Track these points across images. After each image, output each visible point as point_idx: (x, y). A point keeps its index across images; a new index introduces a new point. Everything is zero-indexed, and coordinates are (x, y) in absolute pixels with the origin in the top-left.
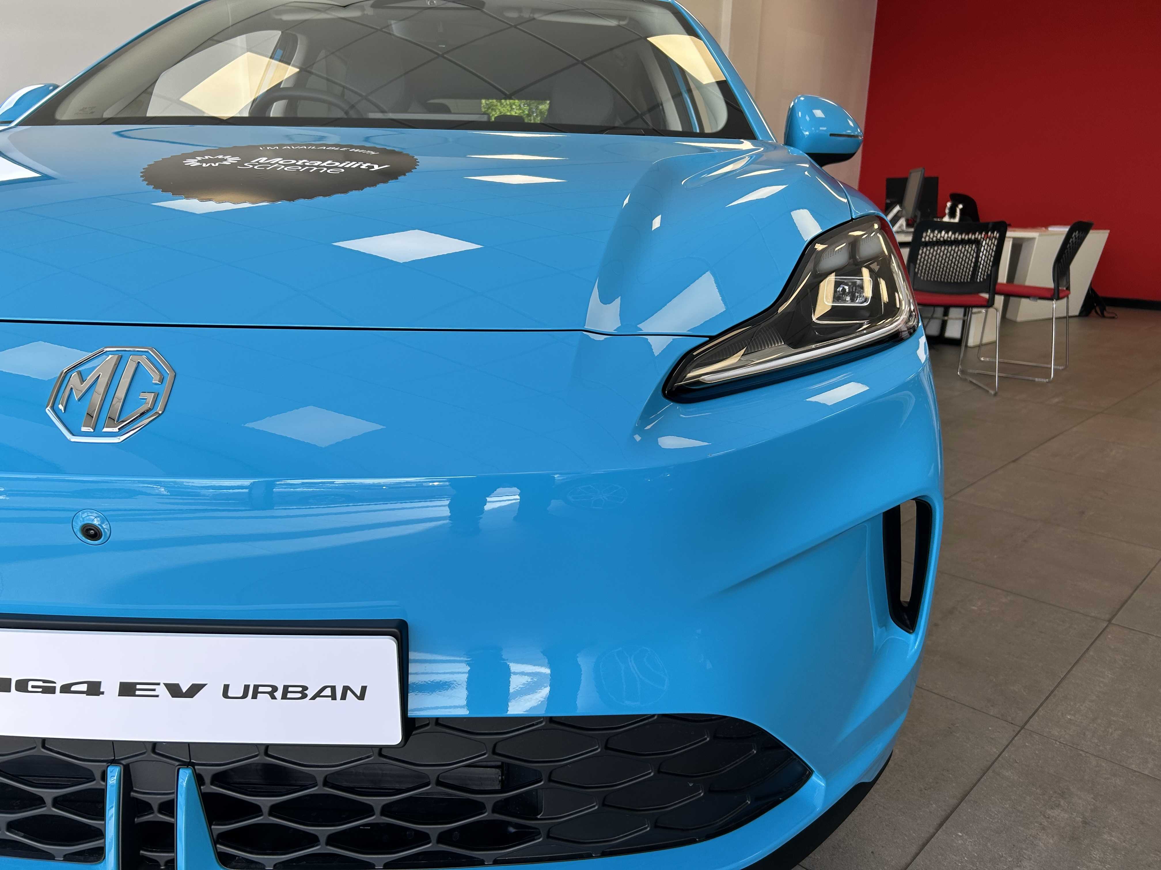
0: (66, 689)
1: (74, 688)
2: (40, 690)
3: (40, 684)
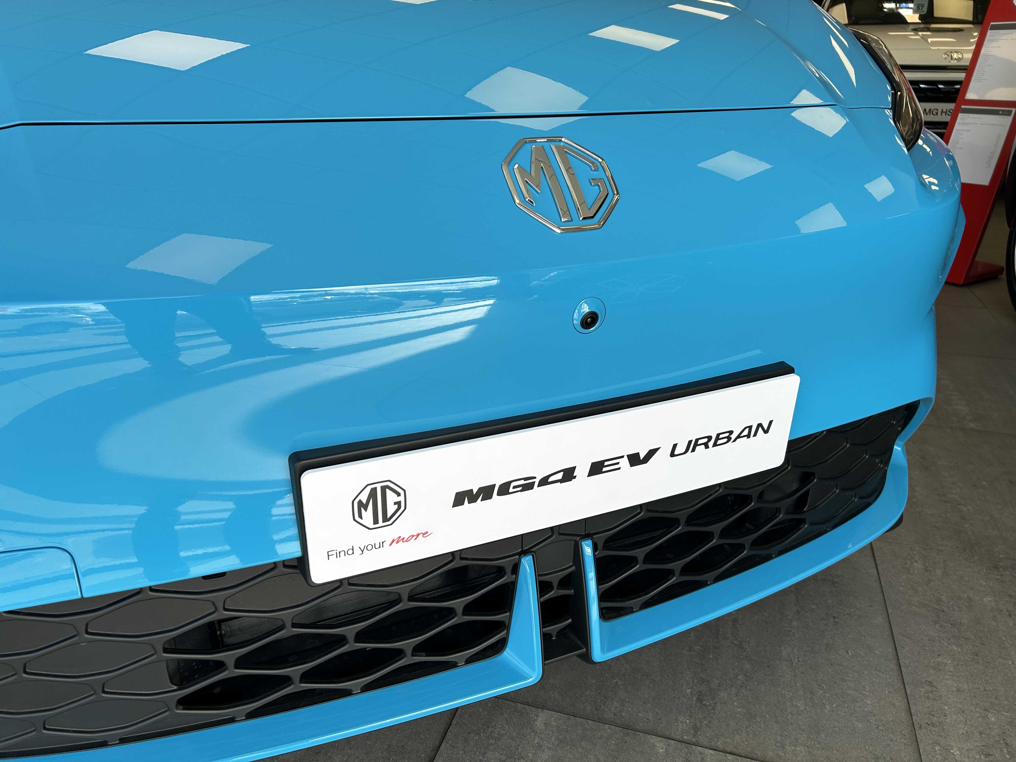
0: (544, 482)
1: (551, 479)
2: (520, 488)
3: (522, 482)
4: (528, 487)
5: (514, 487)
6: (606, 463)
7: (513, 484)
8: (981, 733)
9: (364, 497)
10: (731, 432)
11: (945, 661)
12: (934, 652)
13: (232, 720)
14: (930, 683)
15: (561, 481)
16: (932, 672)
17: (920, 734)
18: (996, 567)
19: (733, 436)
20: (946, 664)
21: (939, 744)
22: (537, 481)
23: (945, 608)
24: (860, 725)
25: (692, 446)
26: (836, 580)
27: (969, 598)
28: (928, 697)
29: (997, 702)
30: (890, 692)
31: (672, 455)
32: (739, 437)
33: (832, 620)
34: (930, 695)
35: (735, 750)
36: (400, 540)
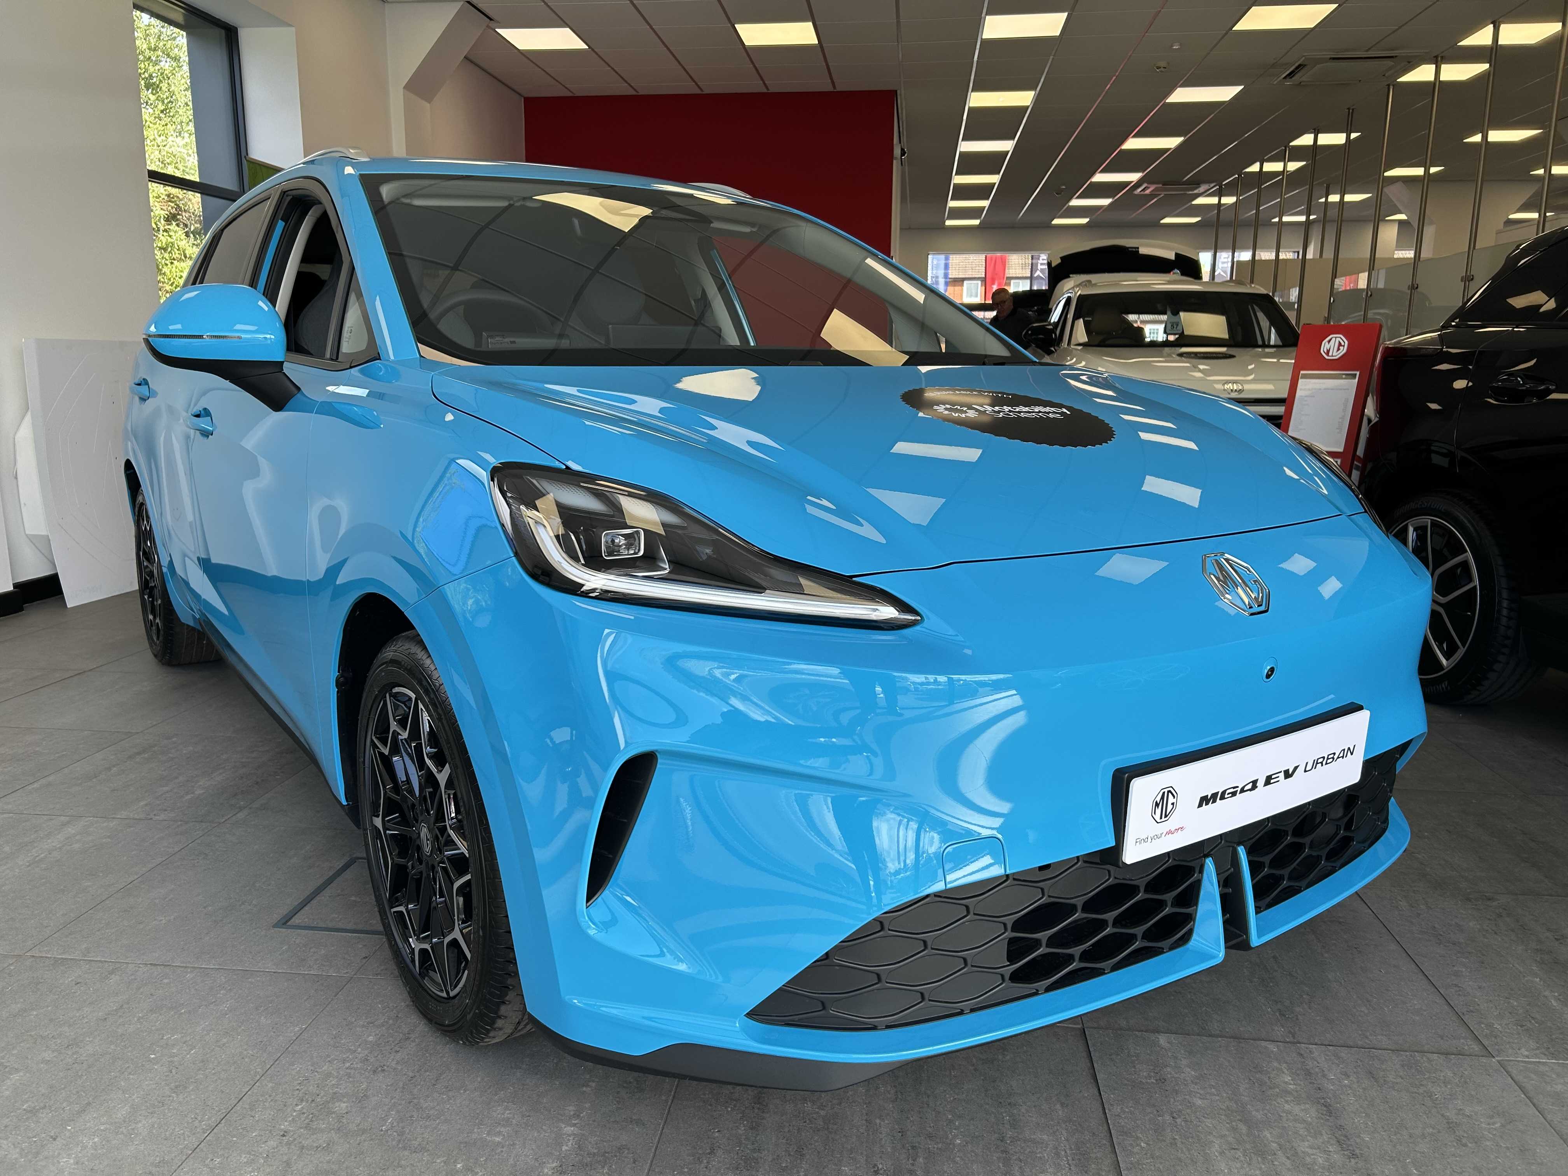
0: (1242, 790)
1: (1246, 788)
2: (1230, 795)
3: (1233, 790)
4: (1234, 794)
5: (1228, 794)
6: (1273, 777)
7: (1228, 791)
8: (1510, 1013)
9: (1158, 799)
10: (1334, 754)
11: (1460, 969)
12: (1448, 964)
13: (1036, 994)
14: (1456, 985)
15: (1250, 790)
16: (1453, 977)
17: (1465, 1018)
18: (1469, 900)
19: (1336, 757)
20: (1462, 972)
21: (1483, 1023)
22: (1239, 789)
23: (1442, 933)
24: (1417, 1018)
25: (1316, 763)
26: (1341, 920)
27: (1456, 923)
28: (1459, 995)
29: (1513, 992)
30: (1428, 994)
31: (1305, 771)
32: (1338, 758)
33: (1355, 950)
34: (1460, 993)
35: (1331, 1044)
36: (1170, 832)
